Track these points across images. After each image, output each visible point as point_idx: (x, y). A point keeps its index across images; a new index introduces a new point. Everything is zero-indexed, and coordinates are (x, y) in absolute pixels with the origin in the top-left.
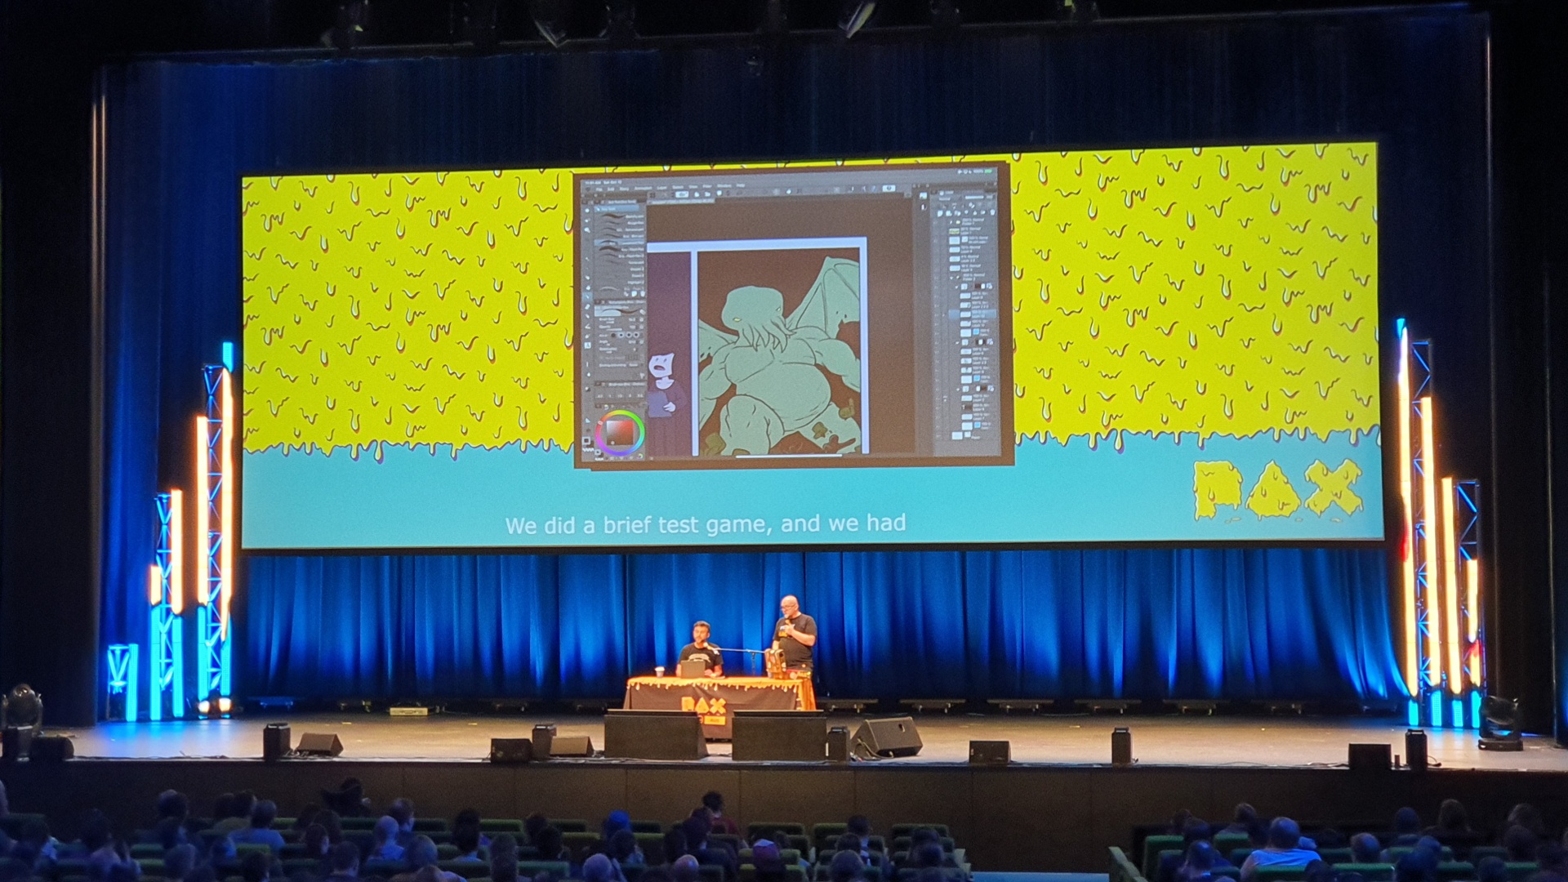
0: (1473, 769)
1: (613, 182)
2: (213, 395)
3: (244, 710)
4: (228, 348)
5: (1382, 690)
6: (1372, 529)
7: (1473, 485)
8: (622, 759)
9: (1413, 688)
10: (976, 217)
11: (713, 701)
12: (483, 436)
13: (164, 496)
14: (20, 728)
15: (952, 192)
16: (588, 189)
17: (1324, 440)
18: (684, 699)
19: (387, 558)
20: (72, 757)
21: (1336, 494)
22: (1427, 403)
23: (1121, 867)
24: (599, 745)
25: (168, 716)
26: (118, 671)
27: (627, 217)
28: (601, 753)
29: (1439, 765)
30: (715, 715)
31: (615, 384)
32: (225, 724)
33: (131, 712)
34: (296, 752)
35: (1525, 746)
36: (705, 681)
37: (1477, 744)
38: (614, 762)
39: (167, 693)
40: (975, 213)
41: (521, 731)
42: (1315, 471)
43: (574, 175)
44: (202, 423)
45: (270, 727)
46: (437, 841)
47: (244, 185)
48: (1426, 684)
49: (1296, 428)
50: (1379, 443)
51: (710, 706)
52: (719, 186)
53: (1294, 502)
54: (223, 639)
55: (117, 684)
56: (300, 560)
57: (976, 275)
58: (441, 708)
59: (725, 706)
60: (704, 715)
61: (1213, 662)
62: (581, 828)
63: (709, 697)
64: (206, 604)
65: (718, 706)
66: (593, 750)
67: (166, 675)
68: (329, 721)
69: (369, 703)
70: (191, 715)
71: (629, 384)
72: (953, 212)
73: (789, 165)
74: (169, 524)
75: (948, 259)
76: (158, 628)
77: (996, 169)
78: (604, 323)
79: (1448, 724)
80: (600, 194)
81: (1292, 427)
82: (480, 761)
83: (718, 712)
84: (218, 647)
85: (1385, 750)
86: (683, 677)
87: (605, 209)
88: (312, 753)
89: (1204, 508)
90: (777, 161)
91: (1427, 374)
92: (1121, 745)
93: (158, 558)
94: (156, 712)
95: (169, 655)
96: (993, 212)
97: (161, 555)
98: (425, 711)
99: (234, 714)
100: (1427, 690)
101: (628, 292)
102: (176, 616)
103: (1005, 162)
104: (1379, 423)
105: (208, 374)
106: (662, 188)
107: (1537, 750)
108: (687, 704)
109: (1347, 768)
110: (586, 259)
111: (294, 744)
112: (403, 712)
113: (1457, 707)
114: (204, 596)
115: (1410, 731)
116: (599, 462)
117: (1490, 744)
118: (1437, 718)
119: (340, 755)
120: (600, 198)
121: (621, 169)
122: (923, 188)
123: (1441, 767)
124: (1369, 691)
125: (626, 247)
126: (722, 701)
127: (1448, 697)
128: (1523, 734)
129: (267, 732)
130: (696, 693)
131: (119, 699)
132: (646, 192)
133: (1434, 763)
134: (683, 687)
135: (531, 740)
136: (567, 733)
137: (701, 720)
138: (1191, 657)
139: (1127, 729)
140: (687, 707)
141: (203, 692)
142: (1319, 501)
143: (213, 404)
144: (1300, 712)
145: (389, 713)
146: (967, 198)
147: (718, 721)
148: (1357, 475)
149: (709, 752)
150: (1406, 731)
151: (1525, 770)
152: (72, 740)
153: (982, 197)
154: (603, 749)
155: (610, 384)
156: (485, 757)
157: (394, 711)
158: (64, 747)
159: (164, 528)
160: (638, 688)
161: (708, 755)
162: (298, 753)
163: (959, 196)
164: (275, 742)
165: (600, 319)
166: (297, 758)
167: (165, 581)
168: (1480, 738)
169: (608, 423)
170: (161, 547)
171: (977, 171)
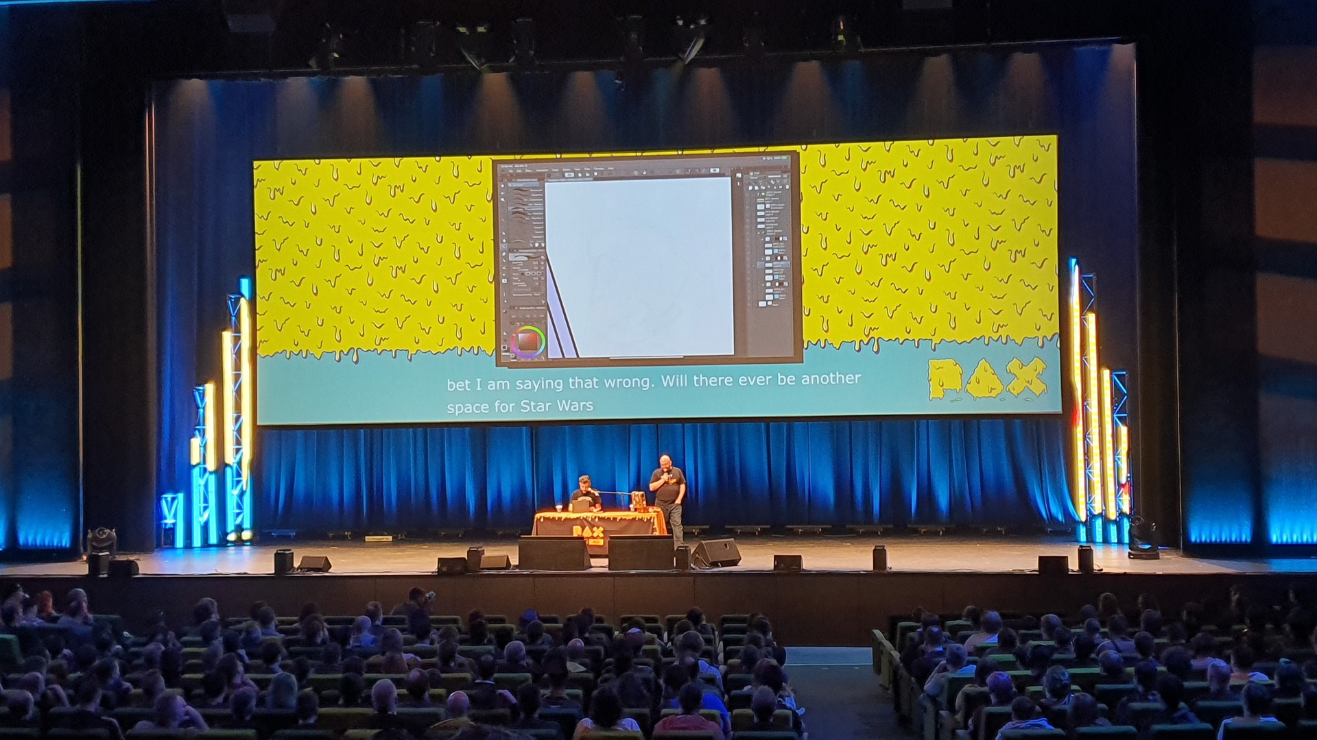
0: (1125, 573)
1: (521, 166)
2: (235, 316)
3: (261, 538)
4: (245, 284)
5: (1060, 518)
6: (1054, 406)
7: (1124, 375)
8: (532, 571)
9: (1082, 516)
10: (776, 190)
11: (595, 529)
12: (430, 344)
13: (201, 388)
14: (100, 554)
15: (758, 173)
16: (503, 171)
17: (1020, 344)
18: (574, 527)
19: (362, 431)
20: (138, 574)
21: (1029, 381)
22: (1091, 318)
23: (880, 643)
24: (514, 561)
25: (206, 545)
26: (170, 510)
27: (531, 190)
28: (516, 567)
29: (1102, 570)
30: (596, 538)
31: (524, 308)
32: (246, 549)
33: (180, 541)
34: (298, 569)
35: (1161, 555)
36: (589, 514)
37: (1127, 555)
38: (525, 573)
39: (205, 528)
40: (775, 188)
41: (460, 552)
42: (1014, 366)
43: (493, 160)
44: (227, 336)
45: (279, 552)
46: (402, 630)
47: (255, 167)
48: (1091, 513)
49: (1001, 336)
50: (1059, 346)
51: (593, 532)
52: (596, 169)
53: (999, 388)
54: (244, 489)
55: (169, 521)
56: (299, 432)
57: (775, 231)
58: (402, 536)
59: (603, 532)
60: (588, 538)
61: (943, 500)
62: (502, 621)
63: (592, 526)
64: (232, 464)
65: (598, 532)
66: (510, 565)
67: (205, 515)
68: (321, 546)
69: (350, 533)
70: (223, 543)
71: (534, 308)
72: (759, 187)
73: (645, 154)
74: (204, 408)
75: (756, 220)
76: (198, 481)
77: (790, 156)
78: (515, 265)
79: (1106, 541)
80: (511, 175)
81: (998, 335)
82: (430, 574)
83: (598, 536)
84: (242, 494)
85: (1063, 560)
86: (573, 512)
87: (515, 185)
88: (309, 570)
89: (937, 392)
90: (636, 150)
91: (1092, 297)
92: (879, 557)
93: (197, 432)
94: (197, 541)
95: (206, 501)
96: (787, 187)
97: (199, 430)
98: (390, 538)
99: (253, 542)
100: (1091, 516)
101: (532, 243)
102: (211, 473)
103: (796, 151)
104: (1058, 332)
105: (231, 301)
106: (555, 170)
107: (1169, 559)
108: (577, 531)
109: (1037, 573)
110: (501, 220)
111: (296, 564)
112: (374, 539)
113: (1113, 529)
114: (230, 458)
115: (1081, 546)
116: (513, 362)
117: (1135, 555)
118: (1099, 538)
119: (330, 571)
120: (513, 177)
121: (526, 157)
122: (739, 170)
123: (1103, 572)
124: (1051, 517)
125: (531, 212)
126: (601, 529)
127: (1106, 522)
128: (1159, 547)
129: (277, 555)
130: (583, 523)
131: (172, 531)
132: (544, 172)
133: (1098, 569)
134: (574, 519)
135: (467, 559)
136: (492, 552)
137: (587, 542)
138: (927, 495)
139: (884, 547)
140: (577, 532)
141: (230, 526)
142: (1017, 386)
143: (235, 322)
144: (1003, 533)
145: (365, 540)
146: (769, 177)
147: (598, 542)
148: (1043, 368)
149: (593, 565)
150: (1078, 547)
151: (1161, 573)
152: (138, 562)
153: (780, 176)
154: (517, 563)
155: (521, 308)
156: (434, 570)
157: (368, 538)
158: (131, 567)
159: (201, 410)
160: (542, 520)
161: (592, 567)
162: (300, 570)
163: (763, 176)
164: (283, 561)
165: (513, 263)
166: (299, 574)
167: (202, 449)
168: (1129, 551)
169: (520, 335)
170: (199, 425)
171: (776, 158)
